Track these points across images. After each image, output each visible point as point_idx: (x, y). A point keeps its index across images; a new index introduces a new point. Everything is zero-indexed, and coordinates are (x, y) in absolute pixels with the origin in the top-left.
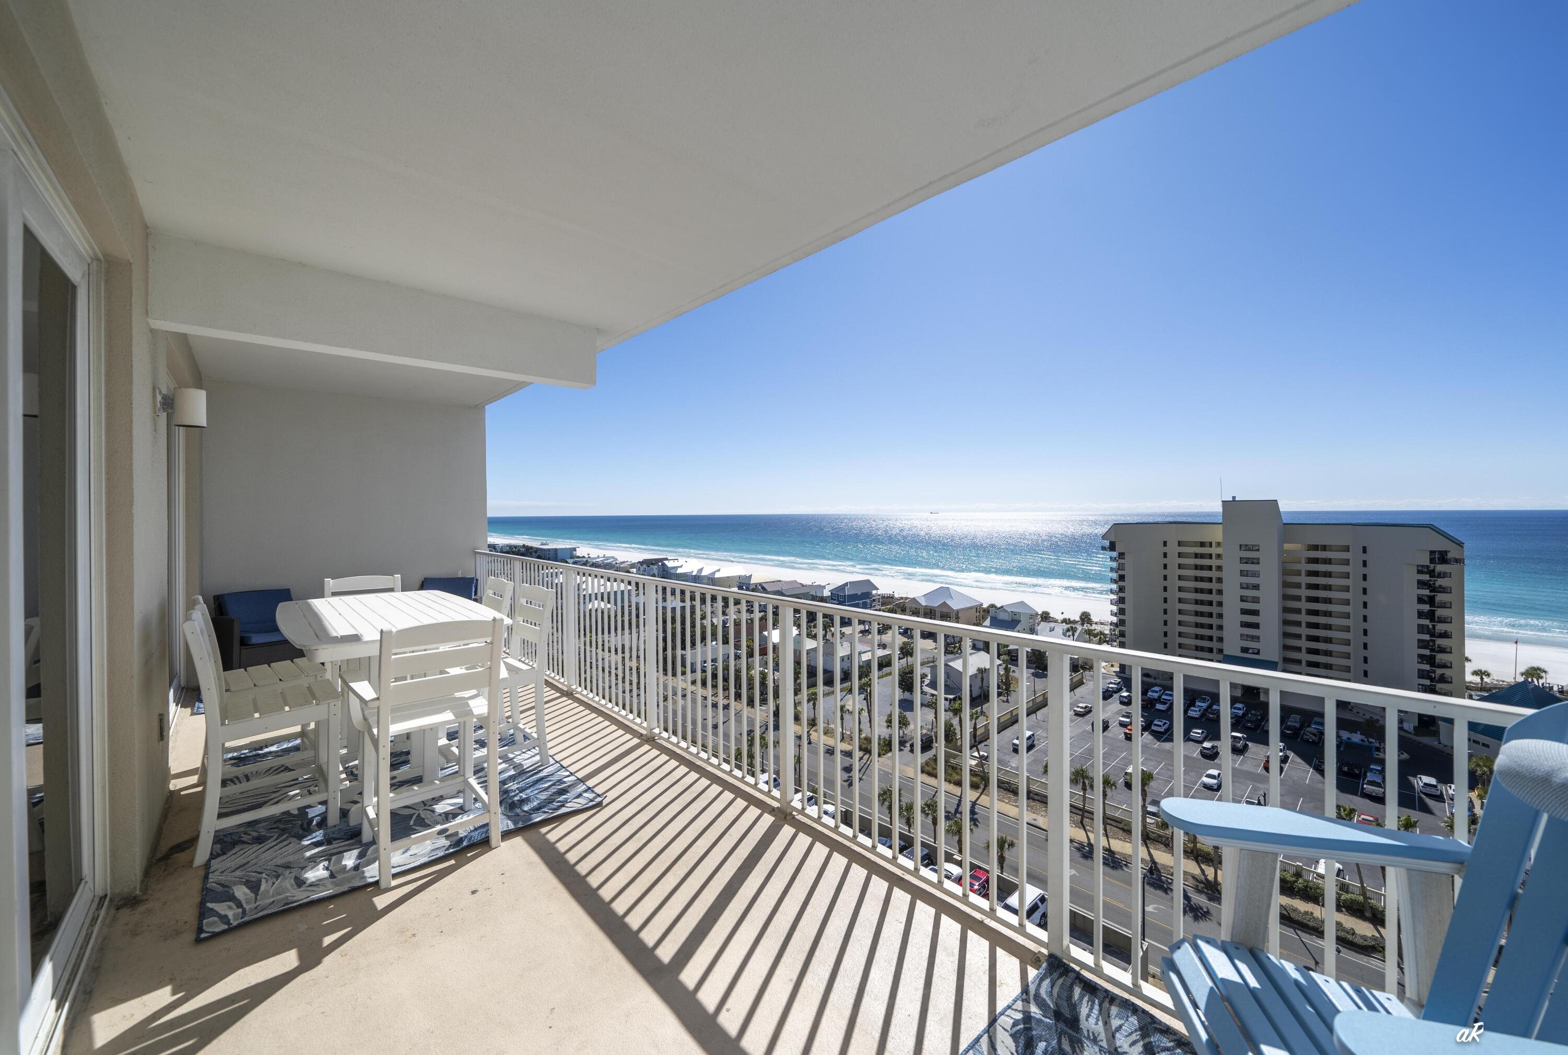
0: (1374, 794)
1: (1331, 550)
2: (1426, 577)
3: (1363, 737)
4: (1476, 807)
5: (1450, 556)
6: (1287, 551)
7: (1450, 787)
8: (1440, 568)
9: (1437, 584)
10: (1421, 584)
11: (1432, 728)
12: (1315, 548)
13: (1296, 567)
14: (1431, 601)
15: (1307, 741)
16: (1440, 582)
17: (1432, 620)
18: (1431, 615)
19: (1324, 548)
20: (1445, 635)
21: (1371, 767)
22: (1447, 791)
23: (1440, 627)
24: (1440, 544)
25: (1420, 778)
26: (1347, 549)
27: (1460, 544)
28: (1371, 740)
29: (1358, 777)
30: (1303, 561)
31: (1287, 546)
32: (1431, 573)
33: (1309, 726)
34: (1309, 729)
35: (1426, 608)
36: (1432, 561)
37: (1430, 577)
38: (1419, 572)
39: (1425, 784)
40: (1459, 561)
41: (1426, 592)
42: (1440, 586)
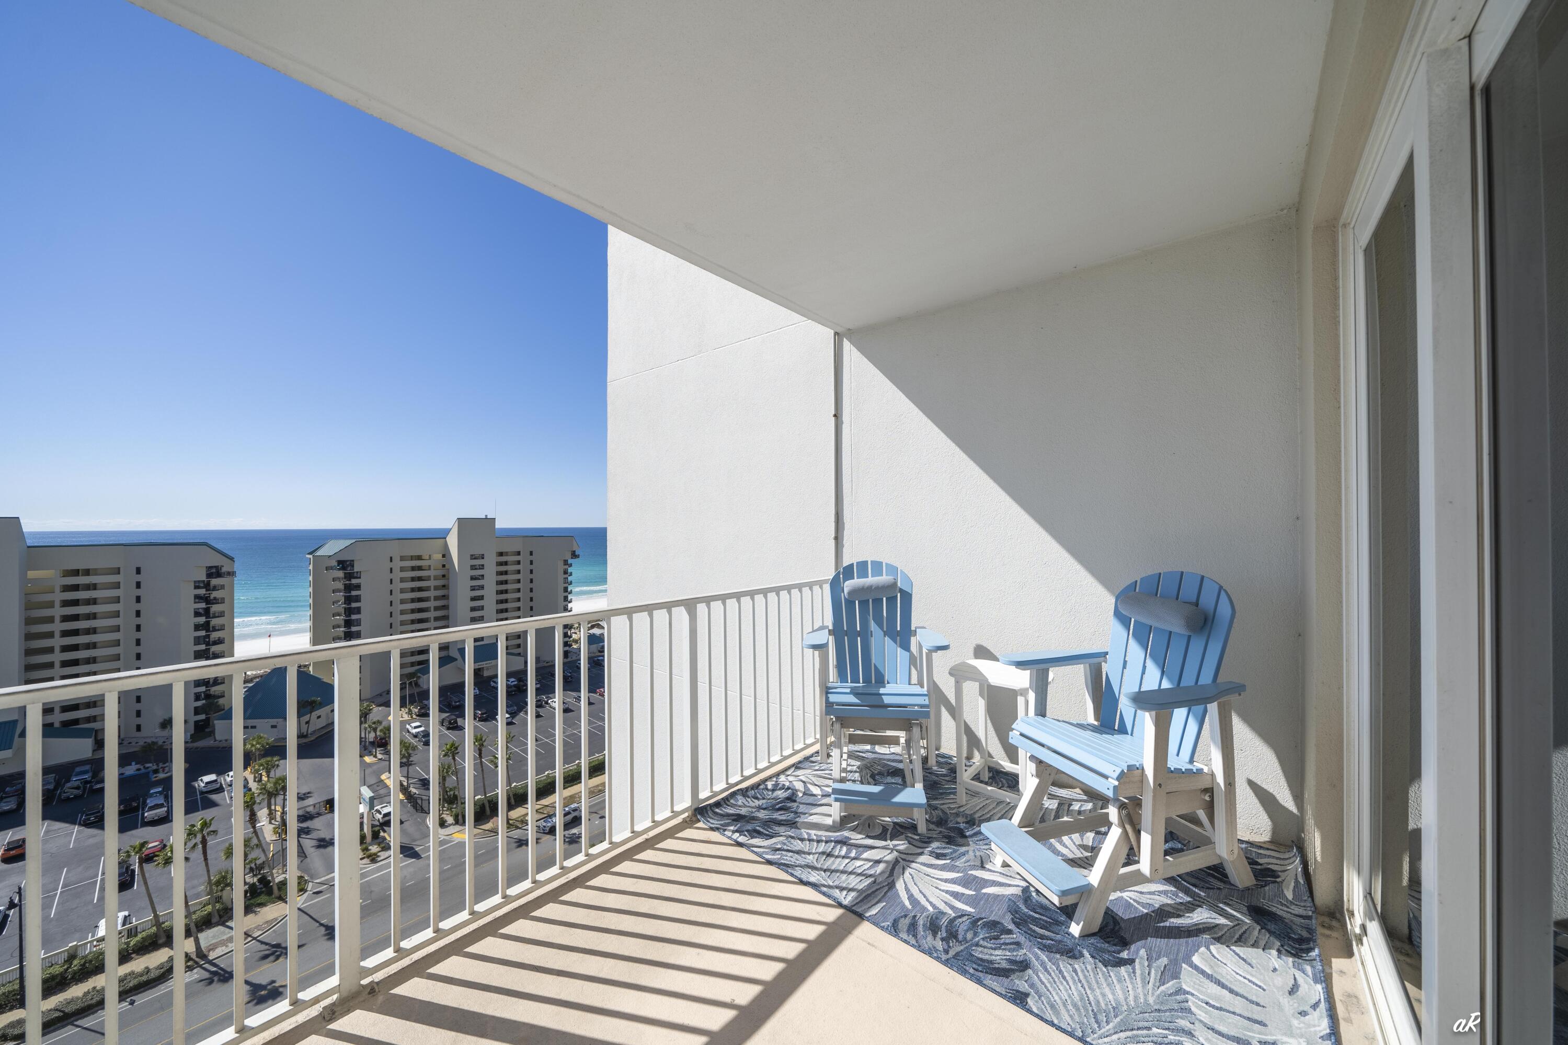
0: (156, 818)
1: (96, 574)
2: (202, 592)
3: (138, 766)
4: (250, 782)
5: (224, 570)
6: (31, 581)
7: (228, 775)
8: (215, 582)
9: (212, 597)
10: (198, 598)
11: (207, 730)
12: (76, 573)
13: (48, 597)
14: (207, 611)
15: (68, 799)
16: (215, 594)
17: (208, 630)
18: (206, 626)
19: (87, 572)
20: (220, 641)
21: (152, 792)
22: (225, 780)
23: (215, 635)
24: (216, 560)
25: (202, 780)
26: (117, 571)
27: (232, 559)
28: (147, 765)
29: (136, 809)
30: (57, 589)
31: (31, 574)
32: (207, 586)
33: (68, 781)
34: (68, 785)
35: (202, 620)
36: (210, 575)
37: (207, 590)
38: (196, 587)
39: (207, 783)
40: (231, 574)
41: (203, 605)
42: (215, 598)
